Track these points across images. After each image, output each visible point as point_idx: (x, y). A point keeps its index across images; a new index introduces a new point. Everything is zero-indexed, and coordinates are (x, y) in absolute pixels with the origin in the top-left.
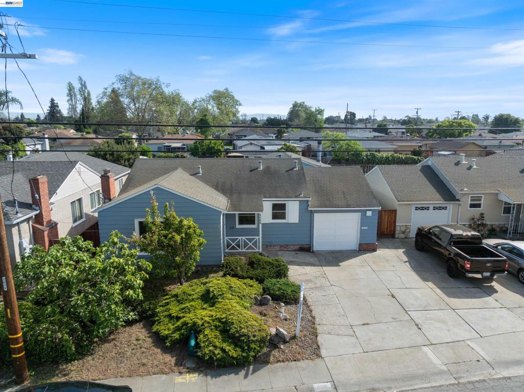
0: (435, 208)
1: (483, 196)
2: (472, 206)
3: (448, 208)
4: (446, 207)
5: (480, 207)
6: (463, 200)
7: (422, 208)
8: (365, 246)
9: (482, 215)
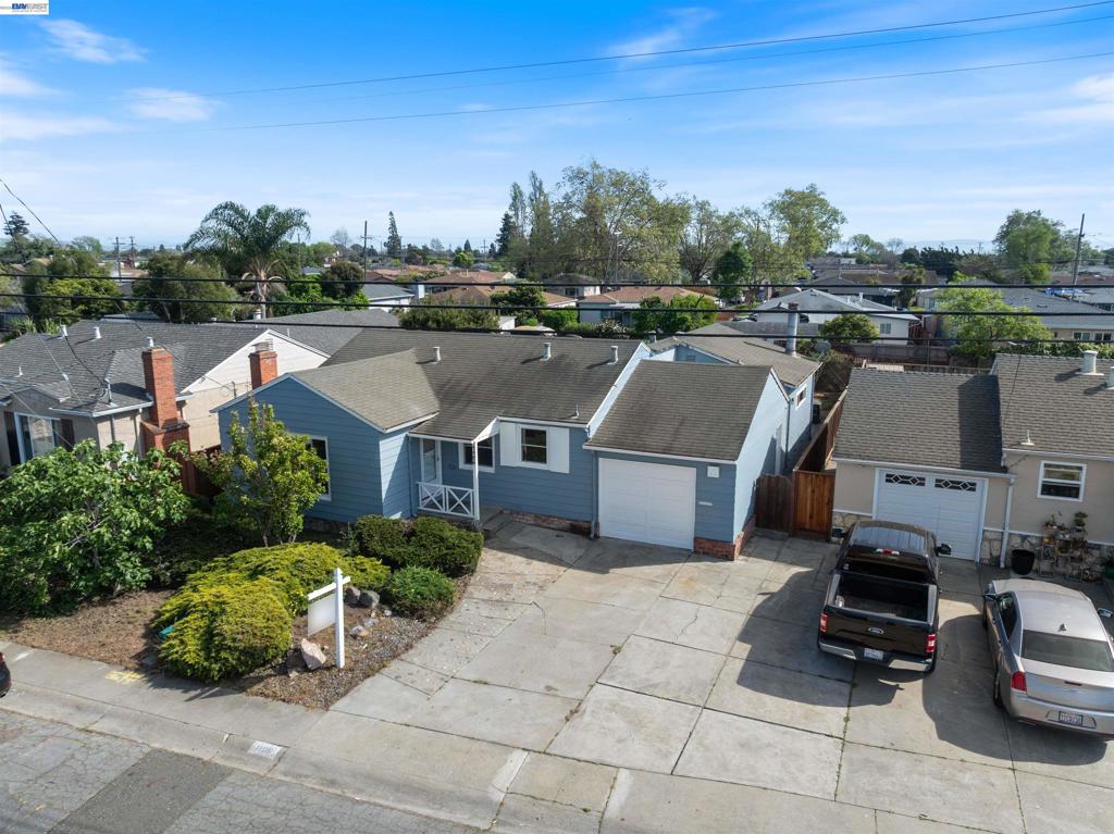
0: (940, 484)
1: (1084, 466)
2: (1048, 489)
3: (977, 487)
4: (974, 484)
5: (1077, 496)
6: (1020, 469)
7: (905, 480)
8: (707, 545)
9: (1080, 519)
